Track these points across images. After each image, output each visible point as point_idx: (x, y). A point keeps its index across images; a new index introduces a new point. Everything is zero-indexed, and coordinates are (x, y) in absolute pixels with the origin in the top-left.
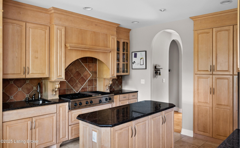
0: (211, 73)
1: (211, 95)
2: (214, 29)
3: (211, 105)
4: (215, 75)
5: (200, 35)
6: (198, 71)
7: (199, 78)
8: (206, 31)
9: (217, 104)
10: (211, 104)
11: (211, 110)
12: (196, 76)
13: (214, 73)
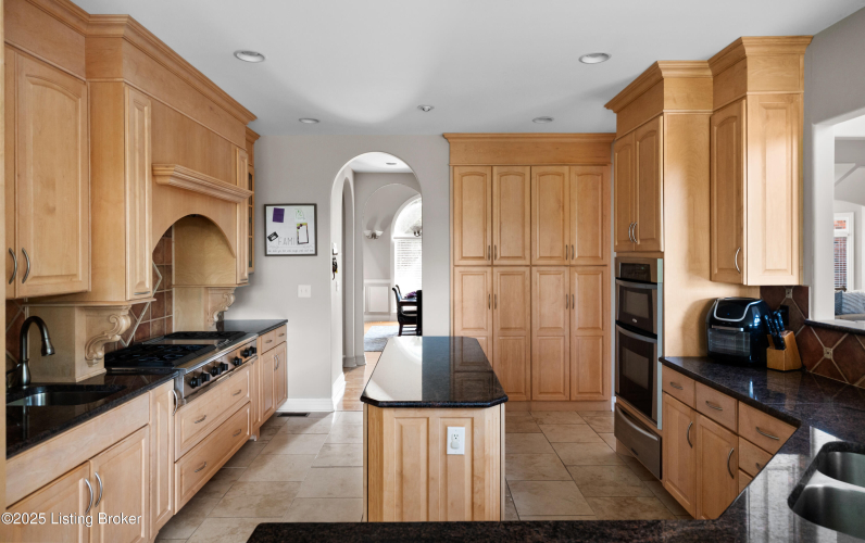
0: (489, 262)
1: (490, 312)
2: (495, 169)
3: (489, 333)
4: (496, 266)
5: (465, 178)
6: (464, 258)
7: (463, 274)
8: (478, 169)
9: (502, 329)
10: (490, 329)
11: (490, 343)
12: (457, 269)
13: (495, 262)
